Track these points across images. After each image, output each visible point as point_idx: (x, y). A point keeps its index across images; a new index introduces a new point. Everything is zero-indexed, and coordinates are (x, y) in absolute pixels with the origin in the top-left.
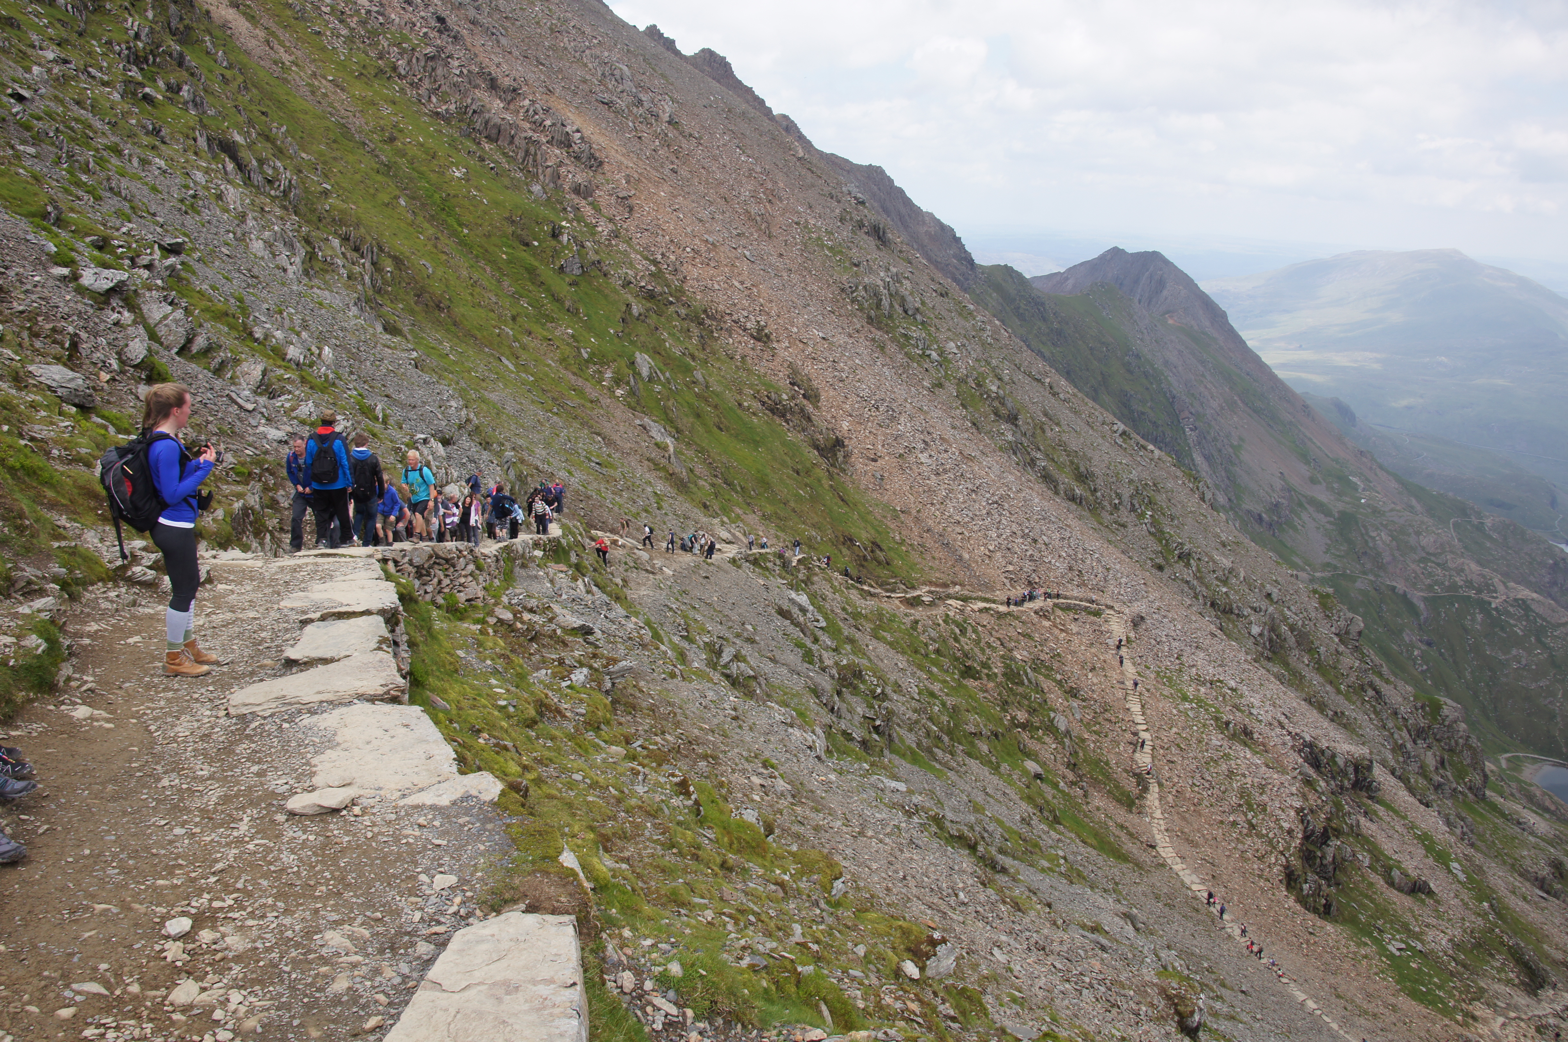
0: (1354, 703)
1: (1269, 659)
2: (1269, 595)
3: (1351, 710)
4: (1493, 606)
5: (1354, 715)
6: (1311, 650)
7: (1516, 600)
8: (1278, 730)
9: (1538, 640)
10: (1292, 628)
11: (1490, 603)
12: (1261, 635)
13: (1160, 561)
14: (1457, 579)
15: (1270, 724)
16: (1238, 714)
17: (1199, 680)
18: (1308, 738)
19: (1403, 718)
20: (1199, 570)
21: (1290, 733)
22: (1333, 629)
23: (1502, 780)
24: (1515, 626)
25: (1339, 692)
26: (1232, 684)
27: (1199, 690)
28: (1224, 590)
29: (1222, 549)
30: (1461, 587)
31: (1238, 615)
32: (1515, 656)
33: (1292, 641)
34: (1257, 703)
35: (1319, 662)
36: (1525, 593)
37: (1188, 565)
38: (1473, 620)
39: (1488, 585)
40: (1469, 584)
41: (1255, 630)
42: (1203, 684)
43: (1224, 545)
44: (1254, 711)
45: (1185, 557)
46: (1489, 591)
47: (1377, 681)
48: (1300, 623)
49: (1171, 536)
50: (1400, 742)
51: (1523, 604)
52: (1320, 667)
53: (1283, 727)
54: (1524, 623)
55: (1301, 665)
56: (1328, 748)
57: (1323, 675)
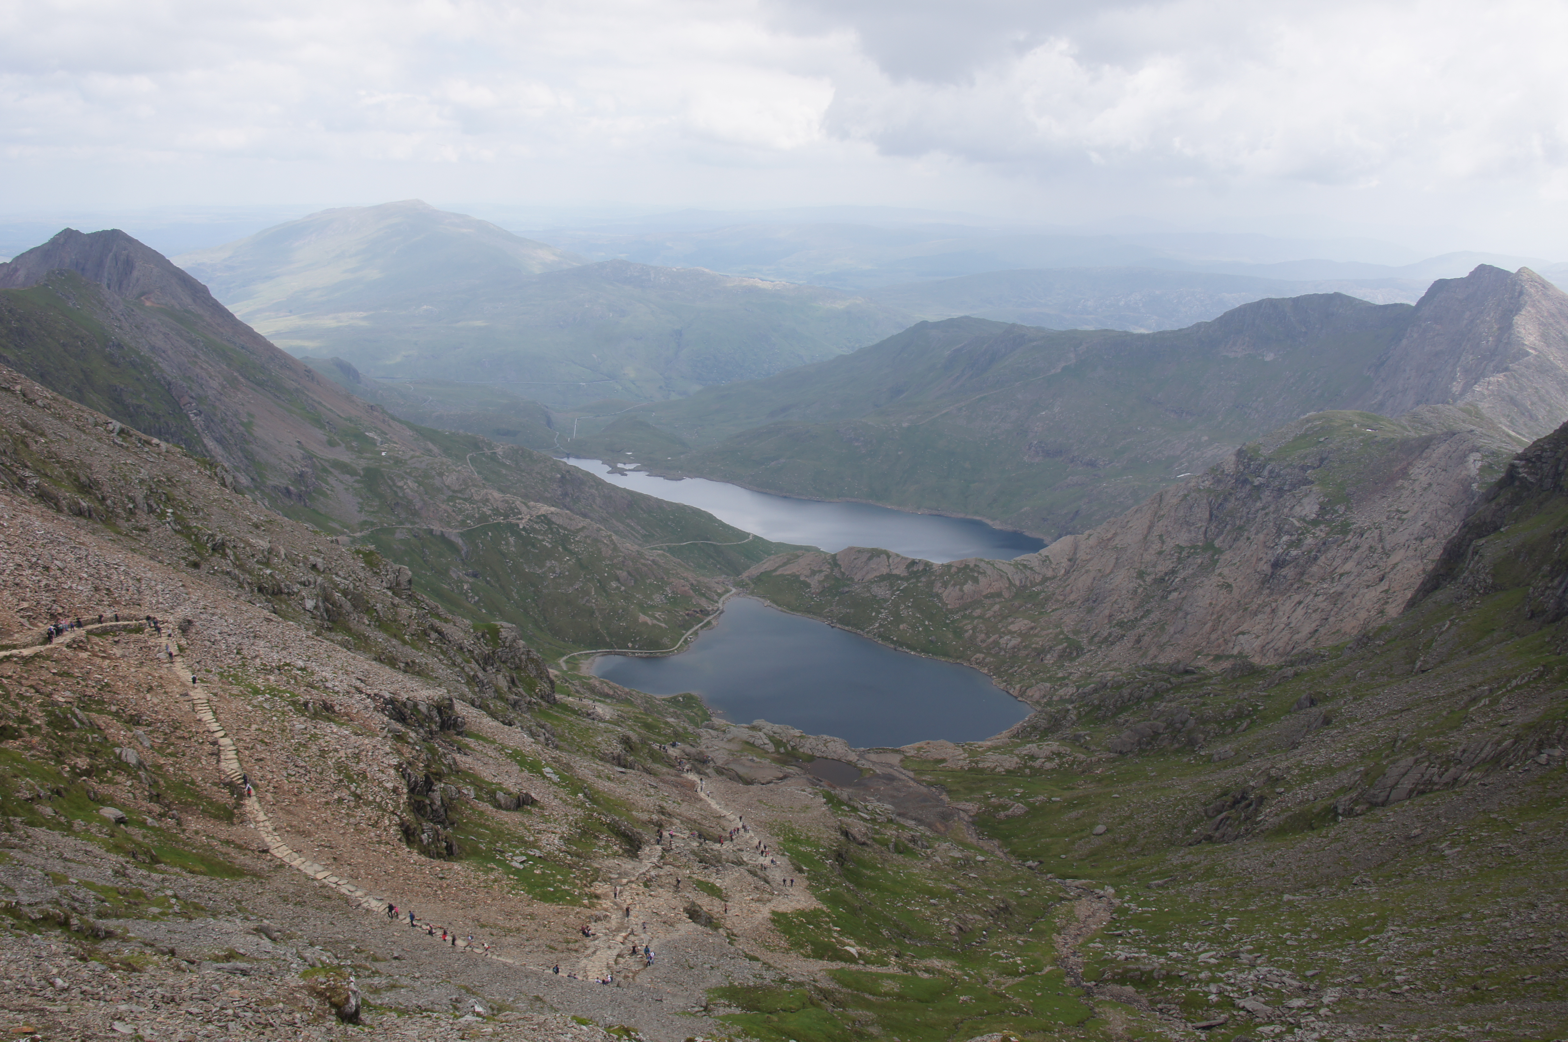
0: (421, 650)
1: (330, 629)
2: (314, 567)
3: (420, 657)
4: (521, 527)
5: (424, 660)
6: (369, 610)
7: (538, 517)
8: (357, 696)
9: (565, 548)
10: (345, 593)
11: (518, 525)
12: (316, 607)
13: (194, 558)
14: (485, 510)
15: (348, 693)
16: (314, 692)
17: (266, 670)
18: (387, 695)
19: (469, 651)
20: (237, 558)
21: (369, 696)
22: (384, 584)
23: (566, 681)
24: (544, 540)
25: (405, 643)
26: (300, 663)
27: (268, 680)
28: (268, 572)
29: (256, 531)
30: (490, 516)
31: (289, 594)
32: (549, 568)
33: (348, 606)
34: (329, 676)
35: (378, 619)
36: (544, 509)
37: (225, 556)
38: (507, 544)
39: (512, 509)
40: (496, 511)
41: (310, 604)
42: (271, 671)
43: (257, 527)
44: (329, 685)
45: (219, 548)
46: (515, 514)
47: (437, 623)
48: (351, 586)
49: (200, 530)
50: (472, 673)
51: (545, 519)
52: (381, 624)
53: (361, 692)
54: (550, 536)
55: (363, 627)
56: (408, 699)
57: (386, 631)
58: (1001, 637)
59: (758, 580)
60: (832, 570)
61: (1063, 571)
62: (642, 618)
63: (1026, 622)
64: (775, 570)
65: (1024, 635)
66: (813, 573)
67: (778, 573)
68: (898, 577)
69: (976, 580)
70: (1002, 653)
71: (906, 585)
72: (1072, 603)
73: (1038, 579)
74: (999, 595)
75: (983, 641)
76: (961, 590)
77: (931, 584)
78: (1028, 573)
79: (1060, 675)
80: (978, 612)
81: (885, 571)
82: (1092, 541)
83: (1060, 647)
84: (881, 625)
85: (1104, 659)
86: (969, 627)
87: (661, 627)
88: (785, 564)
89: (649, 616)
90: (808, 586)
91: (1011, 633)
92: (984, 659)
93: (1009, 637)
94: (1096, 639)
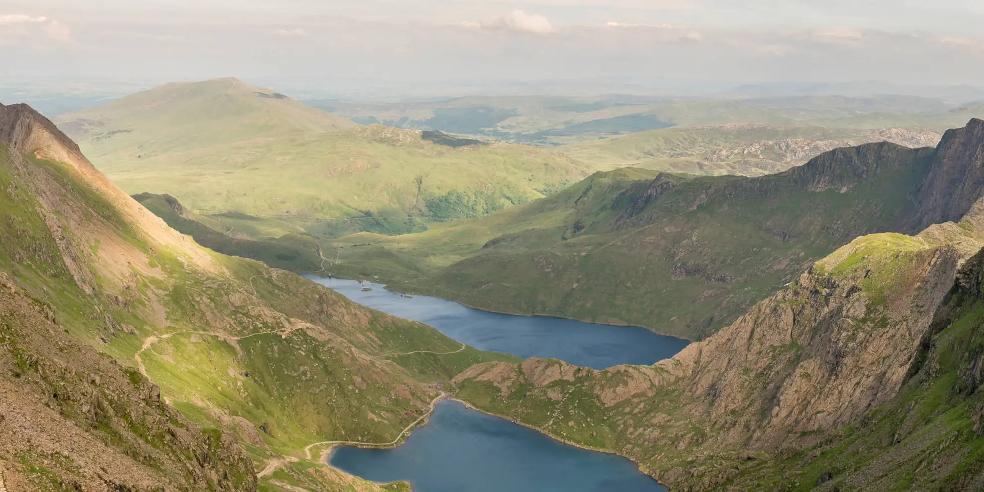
0: (158, 448)
1: (96, 428)
2: (93, 381)
3: (155, 453)
4: (284, 337)
5: (157, 456)
6: (126, 416)
7: (297, 330)
8: (98, 481)
9: (315, 356)
10: (111, 402)
11: (281, 336)
12: (89, 411)
13: (18, 371)
14: (257, 323)
15: (92, 477)
16: (71, 475)
17: (43, 455)
18: (118, 483)
19: (193, 450)
20: (44, 372)
21: (106, 482)
22: (141, 396)
24: (299, 349)
25: (147, 441)
26: (66, 453)
27: (43, 462)
28: (62, 384)
29: (59, 354)
30: (261, 328)
31: (73, 400)
32: (302, 372)
33: (111, 412)
34: (82, 464)
35: (131, 423)
36: (301, 324)
37: (37, 370)
38: (273, 351)
39: (277, 323)
40: (265, 324)
41: (85, 408)
42: (46, 457)
43: (61, 350)
44: (81, 471)
45: (34, 365)
46: (280, 327)
47: (173, 427)
48: (116, 398)
49: (23, 351)
50: (191, 468)
51: (301, 332)
52: (132, 426)
53: (101, 478)
54: (305, 346)
55: (121, 428)
56: (133, 486)
57: (135, 432)
58: (645, 430)
59: (462, 386)
60: (518, 378)
61: (691, 372)
62: (371, 416)
63: (664, 416)
64: (475, 377)
65: (662, 427)
66: (504, 380)
67: (477, 379)
68: (568, 382)
69: (626, 383)
70: (646, 443)
71: (573, 388)
72: (698, 398)
73: (673, 379)
74: (643, 394)
75: (631, 434)
76: (614, 392)
77: (592, 387)
78: (665, 375)
79: (690, 459)
80: (628, 409)
81: (557, 377)
82: (712, 347)
83: (690, 435)
84: (554, 423)
85: (722, 443)
86: (621, 422)
87: (384, 424)
88: (483, 372)
89: (375, 414)
90: (499, 390)
91: (652, 425)
92: (632, 449)
93: (651, 429)
94: (717, 426)
